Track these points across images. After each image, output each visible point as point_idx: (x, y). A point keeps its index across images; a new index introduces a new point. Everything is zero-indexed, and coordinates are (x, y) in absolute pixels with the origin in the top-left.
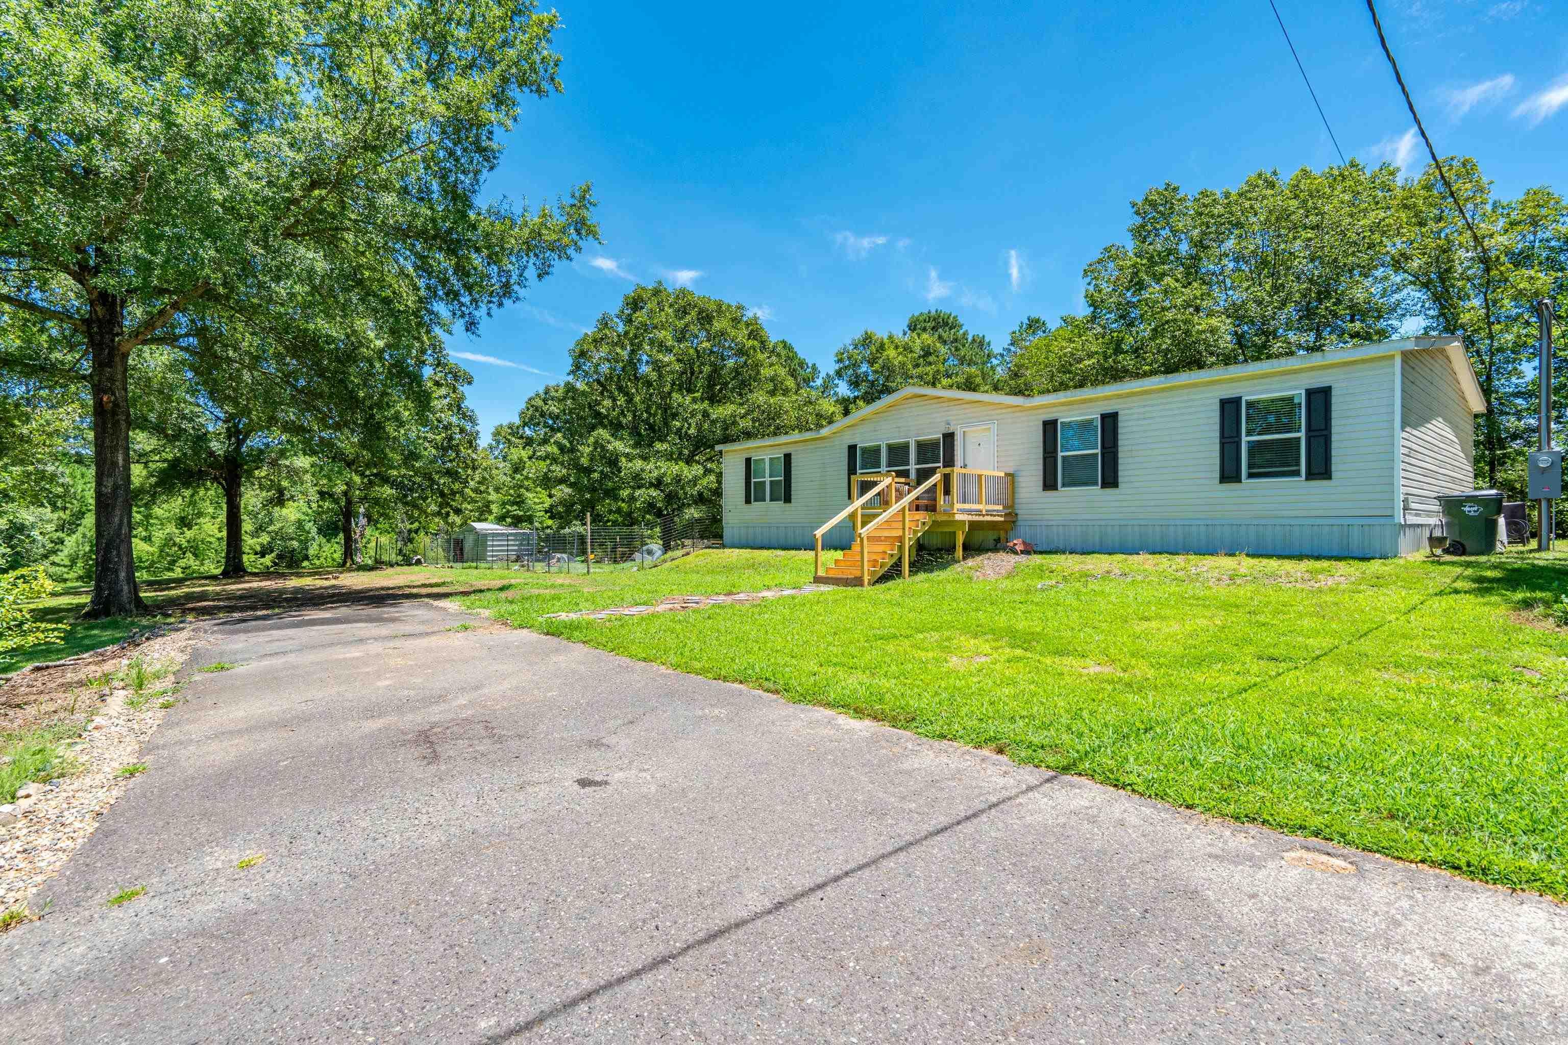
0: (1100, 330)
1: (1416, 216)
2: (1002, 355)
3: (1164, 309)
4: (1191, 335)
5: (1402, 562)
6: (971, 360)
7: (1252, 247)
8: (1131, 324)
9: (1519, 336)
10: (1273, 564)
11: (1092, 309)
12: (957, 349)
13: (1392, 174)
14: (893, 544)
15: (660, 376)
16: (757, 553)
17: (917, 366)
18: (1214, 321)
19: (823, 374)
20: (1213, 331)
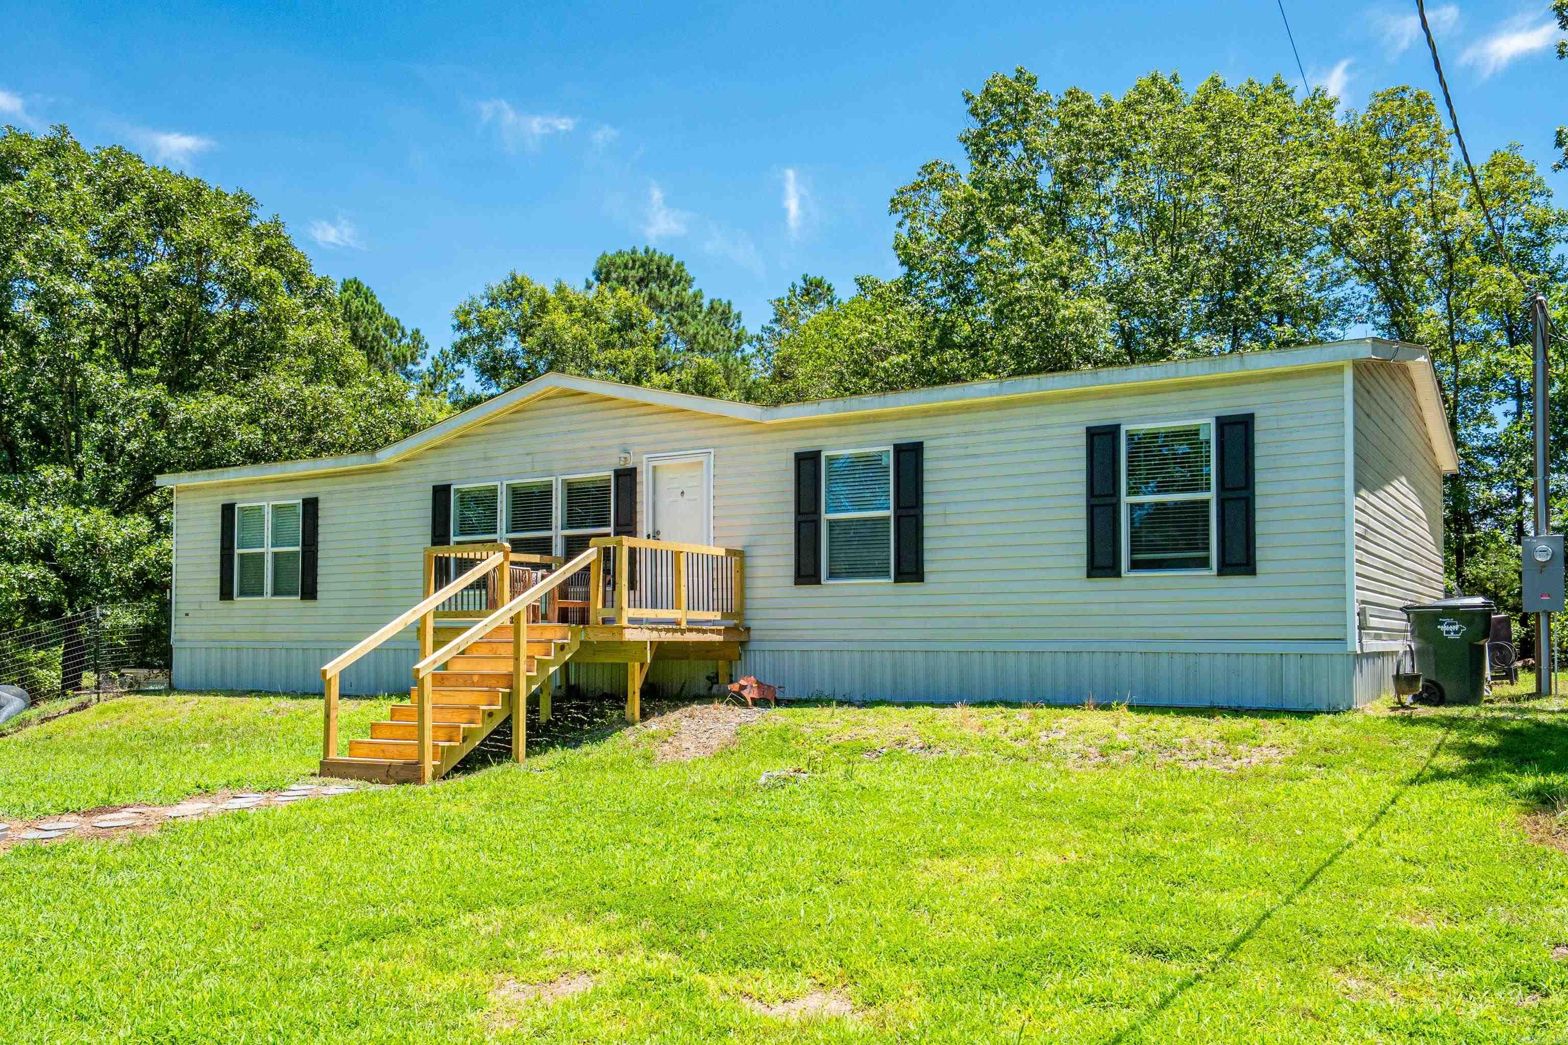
0: (918, 306)
1: (1360, 170)
2: (760, 339)
3: (1013, 277)
4: (1053, 325)
5: (1358, 718)
6: (706, 343)
7: (1142, 191)
8: (966, 301)
9: (1489, 364)
10: (1169, 723)
11: (905, 269)
12: (682, 322)
13: (1329, 106)
14: (492, 690)
15: (57, 326)
16: (237, 702)
17: (607, 345)
18: (1088, 306)
19: (433, 351)
20: (1086, 320)
